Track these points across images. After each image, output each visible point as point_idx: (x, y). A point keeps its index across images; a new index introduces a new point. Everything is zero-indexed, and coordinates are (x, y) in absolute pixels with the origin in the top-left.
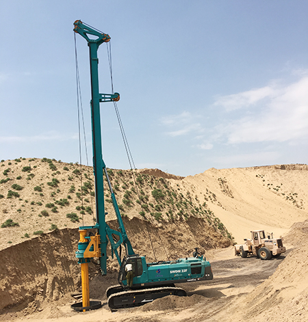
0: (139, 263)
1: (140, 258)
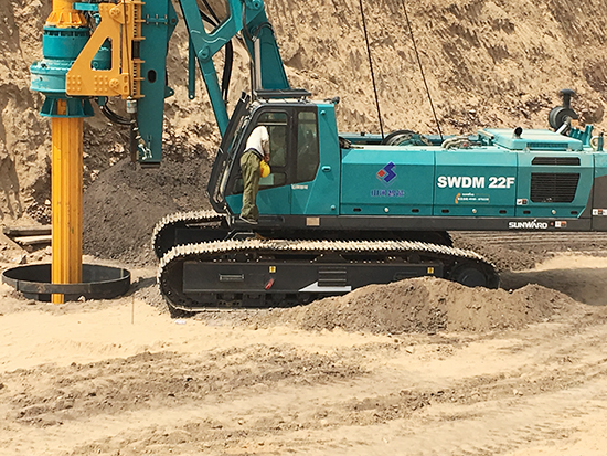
1: (314, 109)
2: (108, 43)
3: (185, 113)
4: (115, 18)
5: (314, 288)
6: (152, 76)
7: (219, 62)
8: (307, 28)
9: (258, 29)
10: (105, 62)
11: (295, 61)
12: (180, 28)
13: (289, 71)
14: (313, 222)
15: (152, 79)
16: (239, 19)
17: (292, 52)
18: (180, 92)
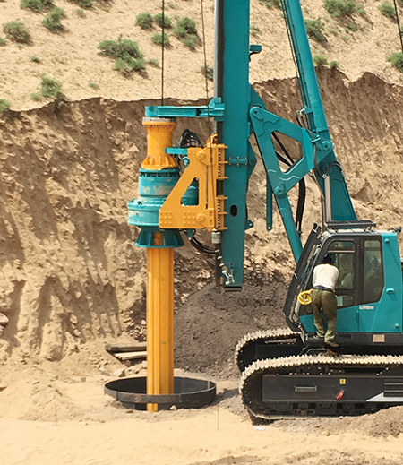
0: (372, 256)
1: (379, 238)
2: (195, 182)
3: (264, 242)
4: (201, 160)
5: (380, 398)
6: (234, 211)
7: (293, 198)
8: (372, 165)
9: (328, 168)
10: (193, 199)
11: (361, 195)
12: (259, 168)
13: (356, 203)
14: (379, 339)
15: (234, 212)
16: (311, 158)
17: (359, 187)
18: (259, 224)
